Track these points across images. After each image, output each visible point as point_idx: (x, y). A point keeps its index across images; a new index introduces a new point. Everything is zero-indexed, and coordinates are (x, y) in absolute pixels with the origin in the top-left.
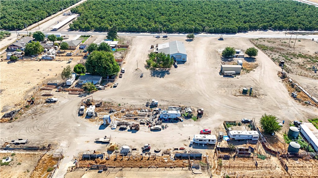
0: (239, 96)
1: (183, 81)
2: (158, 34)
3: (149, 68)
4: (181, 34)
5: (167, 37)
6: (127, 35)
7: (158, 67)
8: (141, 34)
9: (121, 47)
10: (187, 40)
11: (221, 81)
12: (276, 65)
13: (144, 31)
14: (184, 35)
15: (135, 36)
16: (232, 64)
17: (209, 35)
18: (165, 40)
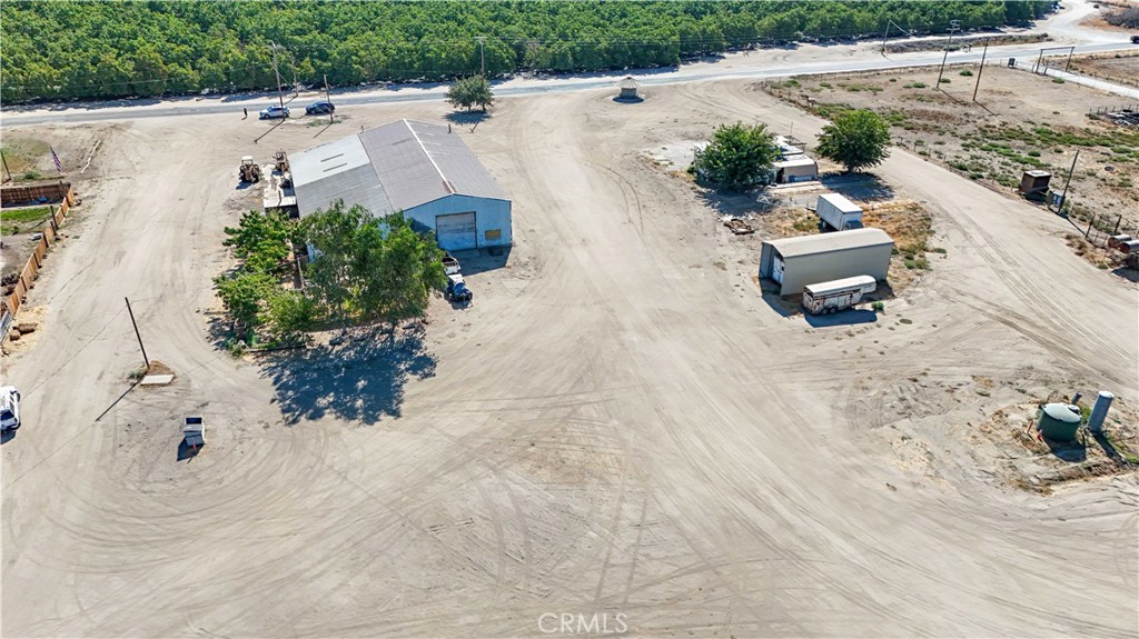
2: (277, 100)
4: (405, 91)
5: (333, 108)
6: (68, 118)
8: (165, 105)
13: (179, 90)
17: (552, 82)
18: (322, 127)
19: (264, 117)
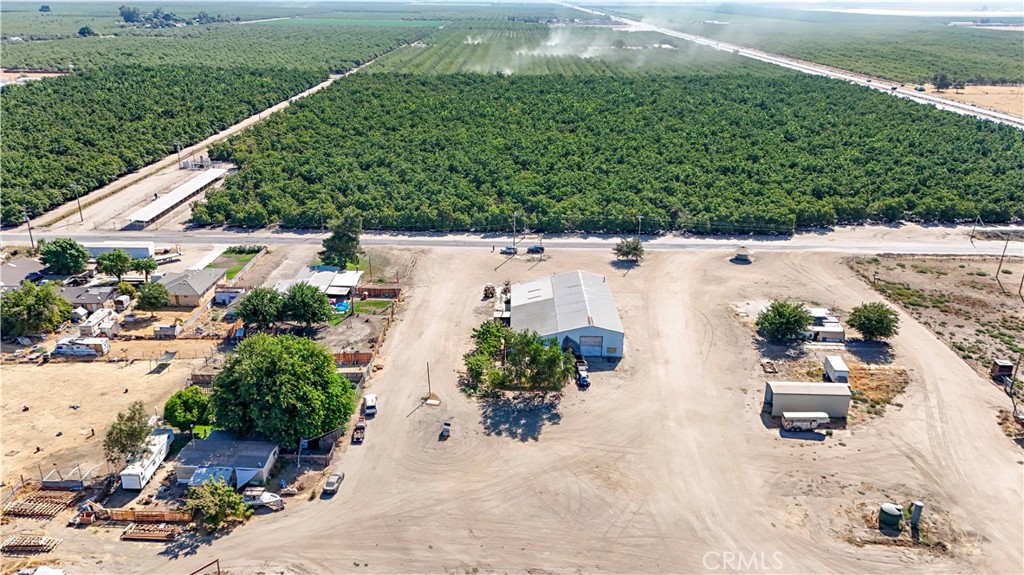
0: (867, 542)
1: (617, 459)
2: (511, 240)
3: (475, 389)
4: (592, 240)
5: (542, 249)
6: (400, 243)
7: (511, 389)
8: (450, 237)
9: (370, 296)
10: (617, 264)
11: (776, 458)
12: (981, 376)
13: (459, 228)
14: (605, 241)
15: (426, 247)
16: (804, 371)
17: (694, 240)
18: (535, 263)
19: (503, 253)
